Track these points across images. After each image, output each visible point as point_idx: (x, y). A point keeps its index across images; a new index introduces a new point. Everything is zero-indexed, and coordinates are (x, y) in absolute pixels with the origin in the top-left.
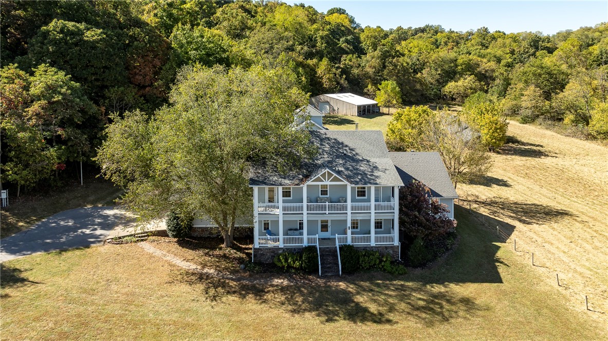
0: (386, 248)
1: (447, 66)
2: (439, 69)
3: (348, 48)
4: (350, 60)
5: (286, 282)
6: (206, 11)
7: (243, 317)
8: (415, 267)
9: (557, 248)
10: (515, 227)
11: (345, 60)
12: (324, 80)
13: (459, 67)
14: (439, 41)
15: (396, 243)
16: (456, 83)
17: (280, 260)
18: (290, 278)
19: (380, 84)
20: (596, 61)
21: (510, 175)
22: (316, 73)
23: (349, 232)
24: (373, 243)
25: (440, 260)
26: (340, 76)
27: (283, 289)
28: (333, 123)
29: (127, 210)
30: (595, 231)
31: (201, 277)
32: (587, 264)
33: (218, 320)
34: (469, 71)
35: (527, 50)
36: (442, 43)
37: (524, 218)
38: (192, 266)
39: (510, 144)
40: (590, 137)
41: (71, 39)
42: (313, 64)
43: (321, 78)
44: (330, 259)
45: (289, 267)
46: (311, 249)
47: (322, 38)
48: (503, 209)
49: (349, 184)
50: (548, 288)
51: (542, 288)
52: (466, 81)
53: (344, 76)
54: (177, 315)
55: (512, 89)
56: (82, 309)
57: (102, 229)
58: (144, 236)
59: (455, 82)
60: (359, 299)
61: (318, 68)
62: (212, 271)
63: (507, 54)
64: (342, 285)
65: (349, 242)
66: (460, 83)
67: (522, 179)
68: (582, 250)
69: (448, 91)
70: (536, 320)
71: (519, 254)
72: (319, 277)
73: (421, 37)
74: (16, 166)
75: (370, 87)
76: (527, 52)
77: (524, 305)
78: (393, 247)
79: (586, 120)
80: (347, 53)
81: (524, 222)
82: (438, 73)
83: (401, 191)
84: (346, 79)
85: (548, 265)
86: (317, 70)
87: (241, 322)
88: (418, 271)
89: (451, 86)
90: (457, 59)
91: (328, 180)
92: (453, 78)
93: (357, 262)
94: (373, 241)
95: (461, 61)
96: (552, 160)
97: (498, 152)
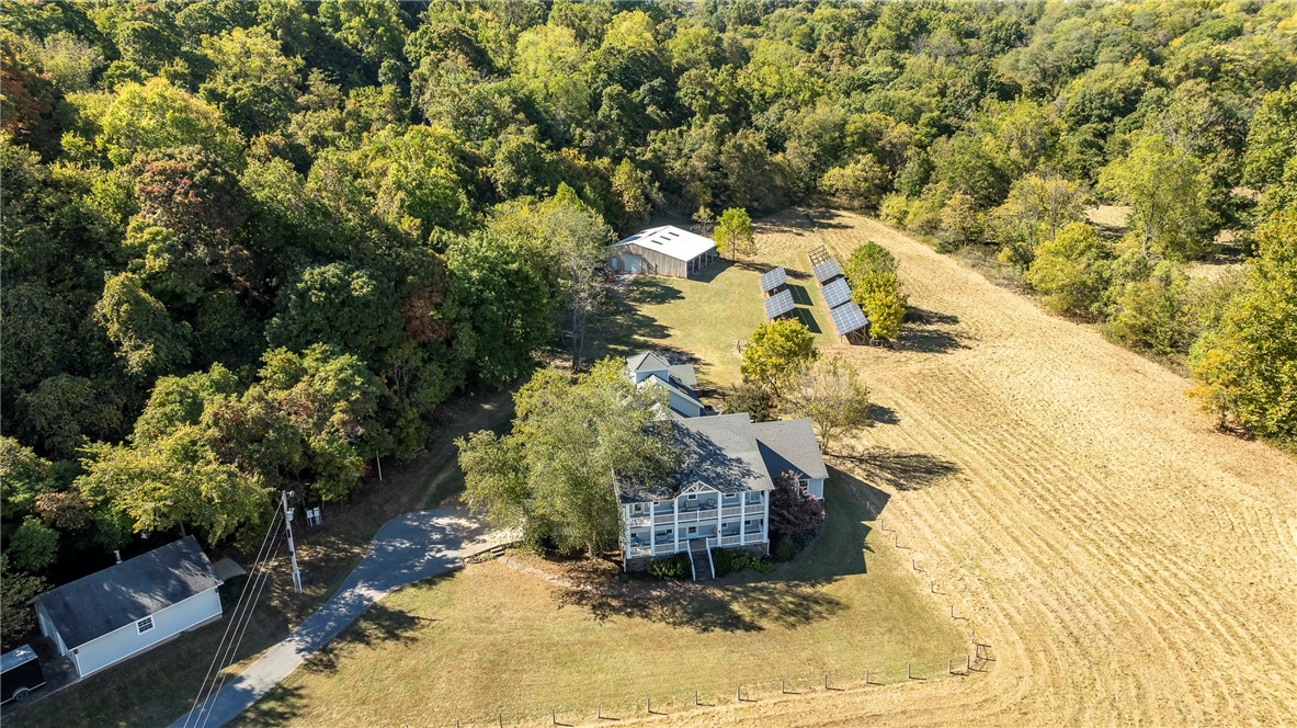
0: (755, 545)
1: (827, 138)
2: (815, 145)
3: (658, 115)
4: (664, 141)
5: (664, 594)
6: (385, 39)
7: (637, 630)
8: (783, 561)
9: (925, 521)
10: (889, 496)
11: (654, 141)
12: (626, 198)
13: (848, 139)
14: (816, 32)
15: (766, 540)
16: (842, 171)
17: (654, 570)
18: (665, 587)
19: (721, 216)
20: (1074, 116)
21: (898, 396)
22: (610, 184)
23: (719, 535)
24: (743, 543)
25: (808, 550)
26: (650, 183)
27: (663, 602)
28: (652, 299)
29: (460, 517)
30: (970, 493)
31: (581, 597)
32: (947, 539)
33: (616, 635)
34: (864, 145)
35: (966, 91)
36: (823, 37)
37: (902, 481)
38: (567, 584)
39: (910, 325)
40: (1029, 289)
41: (337, 296)
42: (605, 168)
43: (620, 194)
44: (702, 563)
45: (664, 574)
46: (683, 555)
47: (611, 97)
48: (881, 467)
49: (720, 493)
50: (904, 572)
51: (899, 573)
52: (859, 166)
53: (657, 184)
54: (577, 634)
55: (930, 190)
56: (491, 638)
57: (448, 548)
58: (500, 551)
59: (840, 167)
60: (735, 607)
61: (614, 175)
62: (589, 588)
63: (934, 96)
64: (719, 594)
65: (720, 544)
66: (848, 171)
67: (911, 403)
68: (949, 521)
69: (828, 183)
70: (887, 607)
71: (885, 533)
72: (693, 583)
73: (782, 16)
74: (327, 482)
75: (703, 213)
76: (968, 95)
77: (879, 593)
78: (761, 544)
79: (1025, 259)
80: (658, 127)
81: (900, 488)
82: (812, 151)
83: (772, 494)
84: (660, 189)
85: (911, 544)
86: (612, 179)
87: (636, 635)
88: (786, 566)
89: (834, 177)
90: (846, 122)
91: (698, 490)
92: (837, 158)
93: (730, 565)
94: (743, 540)
95: (850, 128)
96: (960, 354)
97: (891, 347)
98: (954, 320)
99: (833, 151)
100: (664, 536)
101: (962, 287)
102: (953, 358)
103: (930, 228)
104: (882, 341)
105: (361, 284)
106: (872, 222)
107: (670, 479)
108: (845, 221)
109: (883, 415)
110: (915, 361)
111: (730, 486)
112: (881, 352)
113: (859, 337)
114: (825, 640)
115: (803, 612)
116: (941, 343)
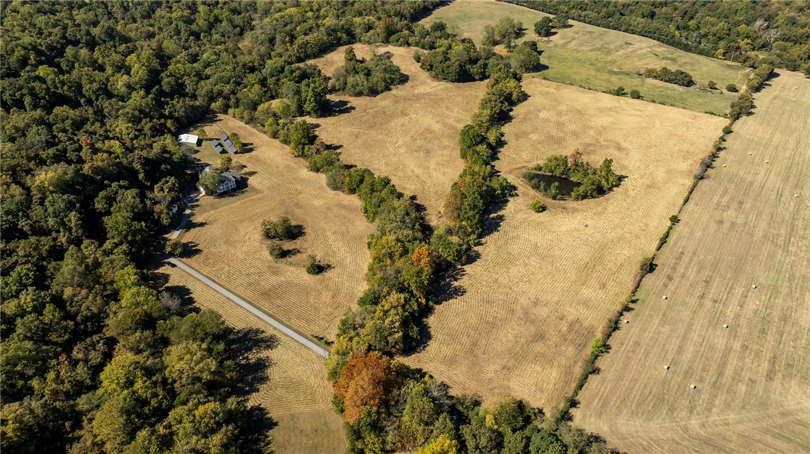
1: (209, 95)
5: (225, 195)
10: (249, 178)
12: (171, 129)
13: (214, 94)
15: (236, 186)
16: (215, 104)
21: (246, 162)
23: (230, 187)
25: (241, 186)
26: (174, 123)
30: (259, 175)
31: (215, 198)
32: (257, 181)
34: (219, 95)
37: (250, 176)
39: (245, 147)
40: (265, 133)
44: (229, 190)
45: (225, 193)
46: (227, 190)
48: (247, 174)
52: (220, 102)
58: (204, 195)
60: (235, 194)
64: (232, 193)
66: (217, 103)
67: (248, 163)
70: (252, 190)
71: (249, 182)
72: (229, 193)
77: (251, 188)
79: (263, 125)
82: (206, 99)
83: (235, 181)
88: (239, 188)
89: (214, 106)
90: (212, 89)
91: (226, 182)
92: (213, 100)
93: (233, 190)
94: (233, 187)
95: (214, 91)
96: (255, 152)
97: (242, 153)
98: (252, 144)
99: (212, 99)
100: (223, 189)
101: (252, 134)
102: (253, 153)
103: (242, 118)
104: (241, 153)
105: (169, 167)
106: (227, 116)
107: (223, 182)
108: (220, 118)
109: (245, 167)
110: (247, 155)
111: (230, 181)
112: (241, 155)
113: (236, 153)
114: (246, 194)
115: (243, 192)
116: (251, 150)
